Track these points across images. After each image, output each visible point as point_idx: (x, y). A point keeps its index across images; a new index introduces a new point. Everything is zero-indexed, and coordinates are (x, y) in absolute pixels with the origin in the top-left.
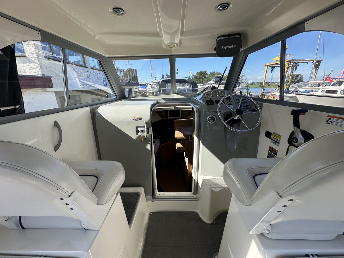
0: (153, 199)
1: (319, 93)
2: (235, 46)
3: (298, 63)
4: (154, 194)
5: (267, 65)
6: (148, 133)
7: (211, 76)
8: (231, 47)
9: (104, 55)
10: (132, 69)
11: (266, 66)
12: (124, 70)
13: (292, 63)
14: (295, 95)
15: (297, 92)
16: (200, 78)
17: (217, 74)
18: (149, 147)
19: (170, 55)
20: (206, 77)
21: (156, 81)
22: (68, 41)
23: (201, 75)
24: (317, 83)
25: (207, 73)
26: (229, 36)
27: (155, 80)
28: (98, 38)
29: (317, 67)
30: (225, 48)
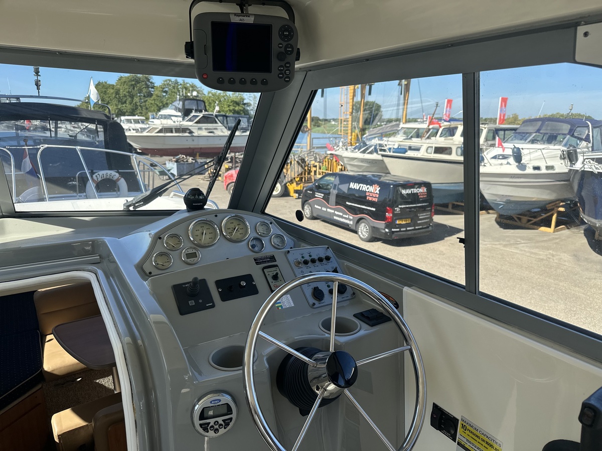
7: (166, 92)
14: (380, 157)
15: (384, 150)
16: (132, 97)
17: (186, 89)
20: (150, 95)
23: (133, 86)
24: (415, 129)
25: (151, 83)
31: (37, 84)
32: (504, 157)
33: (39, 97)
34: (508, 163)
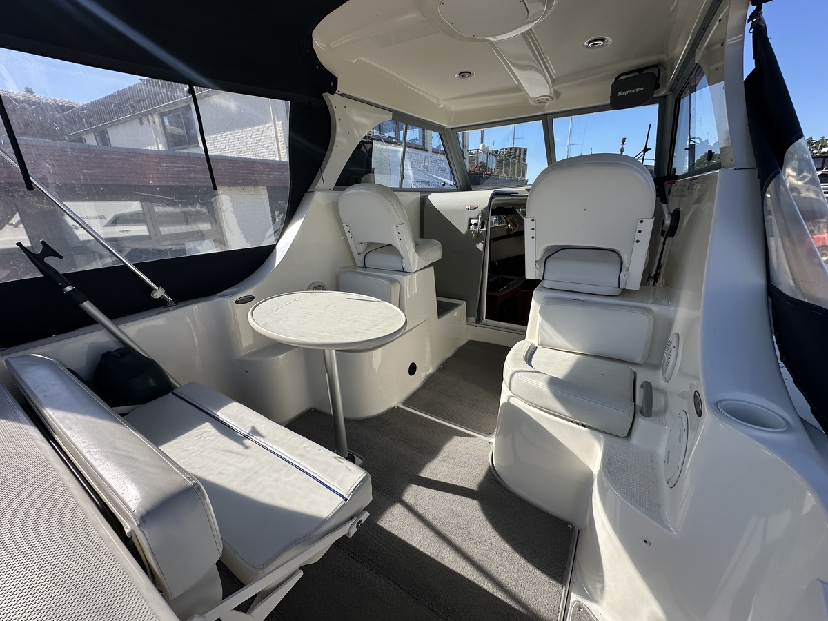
0: (476, 323)
2: (642, 89)
4: (479, 320)
6: (482, 227)
8: (634, 91)
9: (447, 126)
10: (515, 149)
12: (497, 152)
18: (480, 246)
22: (411, 116)
26: (640, 70)
28: (442, 106)
30: (625, 93)
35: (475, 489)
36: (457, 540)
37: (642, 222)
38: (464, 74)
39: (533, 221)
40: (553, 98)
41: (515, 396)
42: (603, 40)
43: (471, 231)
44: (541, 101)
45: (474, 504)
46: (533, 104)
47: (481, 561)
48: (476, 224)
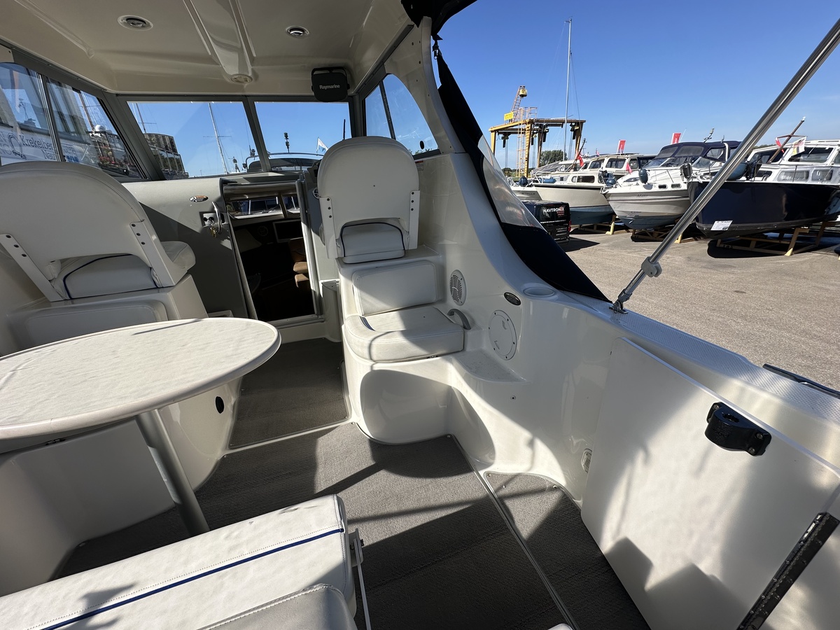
1: (568, 182)
2: (338, 86)
3: (547, 126)
5: (493, 129)
6: (223, 221)
8: (332, 87)
9: (109, 90)
10: (156, 135)
11: (492, 131)
13: (537, 125)
15: (537, 182)
19: (242, 96)
21: (238, 172)
26: (330, 69)
27: (237, 168)
29: (577, 134)
31: (287, 144)
32: (635, 180)
33: (289, 153)
34: (637, 184)
35: (373, 464)
36: (395, 509)
37: (413, 193)
38: (132, 21)
39: (328, 200)
40: (252, 79)
41: (376, 362)
42: (303, 30)
43: (209, 227)
44: (238, 80)
45: (383, 474)
46: (228, 81)
47: (422, 504)
48: (211, 219)
